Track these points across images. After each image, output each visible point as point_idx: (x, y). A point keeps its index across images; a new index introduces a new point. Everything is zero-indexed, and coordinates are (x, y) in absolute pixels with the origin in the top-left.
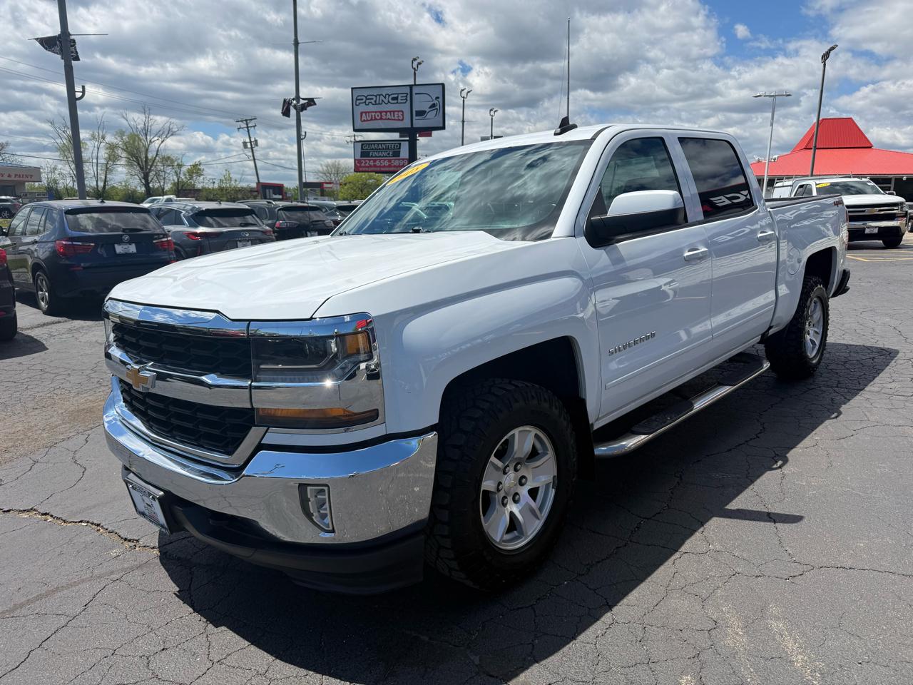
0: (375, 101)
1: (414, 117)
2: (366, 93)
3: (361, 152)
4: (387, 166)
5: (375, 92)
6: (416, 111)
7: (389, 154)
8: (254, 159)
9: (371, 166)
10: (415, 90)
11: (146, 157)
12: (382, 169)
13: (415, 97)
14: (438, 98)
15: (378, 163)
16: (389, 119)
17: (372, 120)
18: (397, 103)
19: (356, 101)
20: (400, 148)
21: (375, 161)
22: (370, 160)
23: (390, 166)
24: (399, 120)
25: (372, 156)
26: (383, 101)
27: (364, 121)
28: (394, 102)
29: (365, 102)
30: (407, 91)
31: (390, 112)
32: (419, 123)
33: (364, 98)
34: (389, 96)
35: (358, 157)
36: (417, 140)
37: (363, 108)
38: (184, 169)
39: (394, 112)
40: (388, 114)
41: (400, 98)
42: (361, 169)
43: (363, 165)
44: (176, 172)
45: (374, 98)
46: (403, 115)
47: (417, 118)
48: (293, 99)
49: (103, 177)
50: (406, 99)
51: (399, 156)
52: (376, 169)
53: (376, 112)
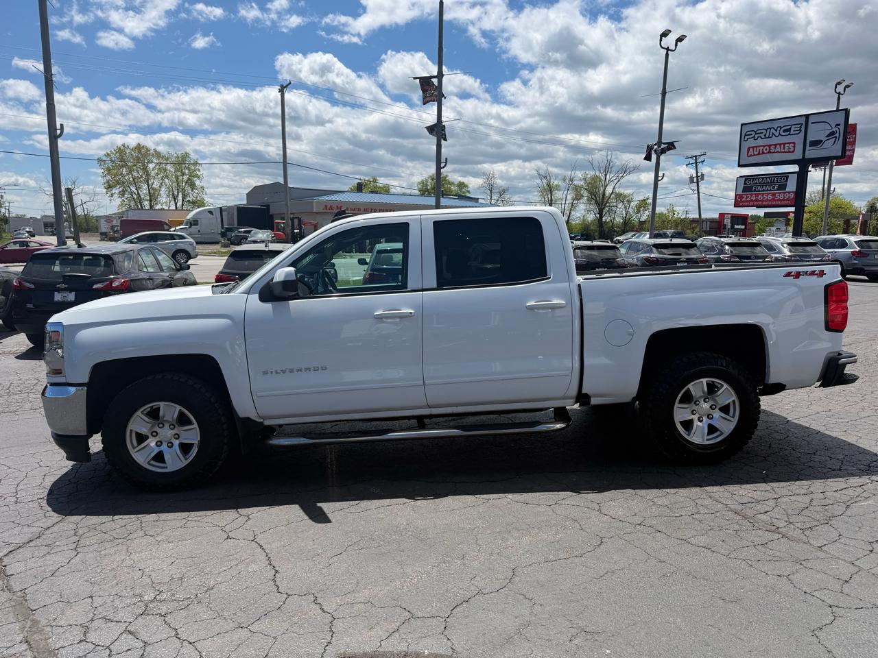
0: (765, 135)
1: (808, 148)
2: (755, 127)
3: (744, 187)
4: (771, 201)
5: (766, 126)
6: (811, 142)
7: (773, 188)
8: (698, 193)
9: (752, 201)
10: (811, 119)
11: (604, 194)
12: (764, 203)
13: (810, 126)
14: (839, 125)
15: (760, 197)
16: (778, 152)
17: (759, 154)
18: (789, 134)
19: (744, 136)
20: (787, 181)
21: (757, 195)
22: (752, 195)
23: (773, 200)
24: (789, 152)
25: (755, 191)
26: (773, 134)
27: (751, 156)
28: (785, 134)
29: (754, 137)
30: (803, 120)
31: (780, 145)
32: (812, 153)
33: (753, 133)
34: (781, 128)
35: (740, 192)
36: (808, 171)
37: (751, 143)
38: (633, 204)
39: (784, 144)
40: (778, 146)
41: (793, 129)
42: (741, 204)
43: (744, 200)
44: (625, 207)
45: (764, 132)
46: (794, 147)
47: (811, 148)
48: (655, 145)
49: (568, 213)
50: (800, 130)
51: (785, 189)
52: (755, 203)
53: (764, 146)
